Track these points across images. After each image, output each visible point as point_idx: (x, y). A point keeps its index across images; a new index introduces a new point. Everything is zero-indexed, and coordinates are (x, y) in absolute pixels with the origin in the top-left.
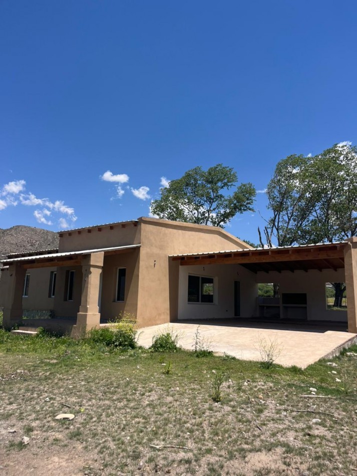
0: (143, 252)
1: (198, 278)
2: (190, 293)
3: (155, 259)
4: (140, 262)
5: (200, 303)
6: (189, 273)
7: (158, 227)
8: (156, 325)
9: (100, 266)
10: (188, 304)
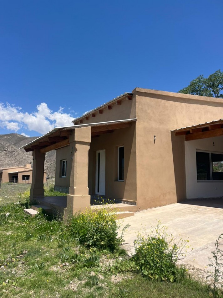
0: (139, 127)
1: (208, 154)
2: (199, 171)
3: (155, 135)
4: (137, 137)
5: (212, 180)
6: (196, 149)
7: (156, 99)
8: (160, 206)
9: (88, 143)
10: (198, 182)
